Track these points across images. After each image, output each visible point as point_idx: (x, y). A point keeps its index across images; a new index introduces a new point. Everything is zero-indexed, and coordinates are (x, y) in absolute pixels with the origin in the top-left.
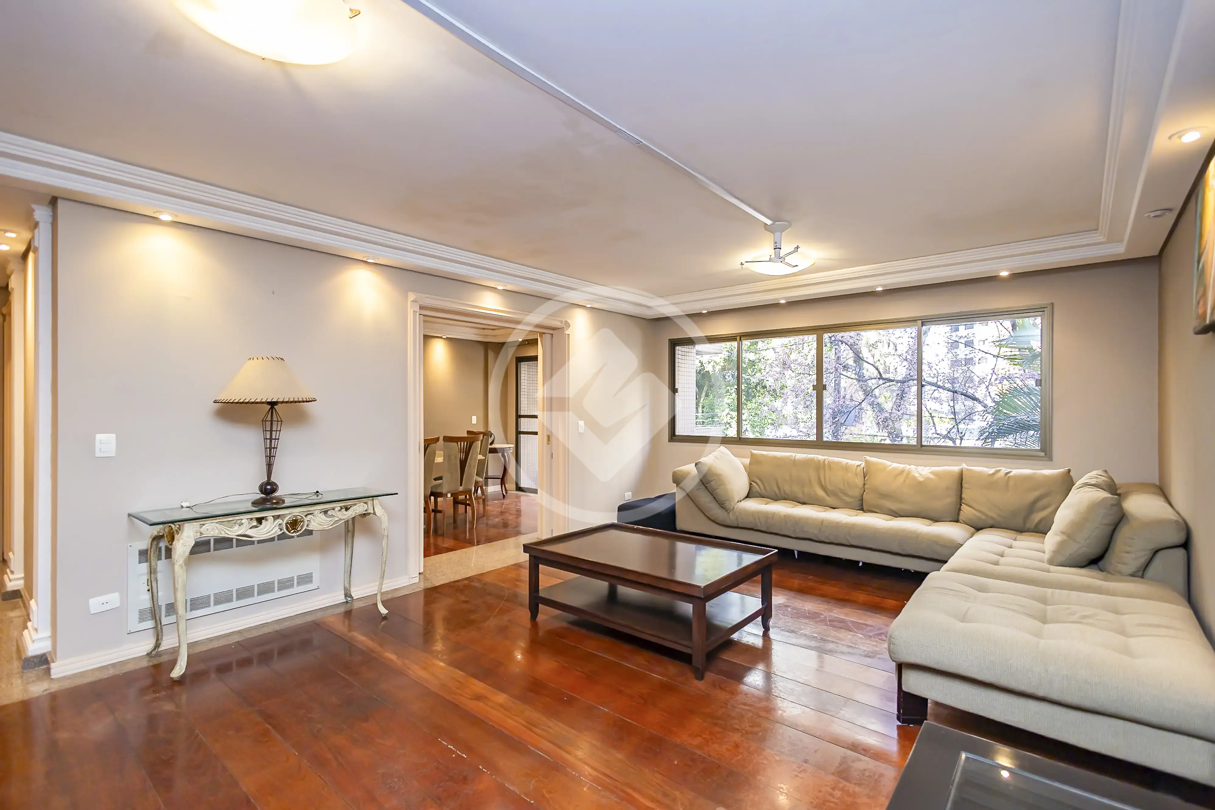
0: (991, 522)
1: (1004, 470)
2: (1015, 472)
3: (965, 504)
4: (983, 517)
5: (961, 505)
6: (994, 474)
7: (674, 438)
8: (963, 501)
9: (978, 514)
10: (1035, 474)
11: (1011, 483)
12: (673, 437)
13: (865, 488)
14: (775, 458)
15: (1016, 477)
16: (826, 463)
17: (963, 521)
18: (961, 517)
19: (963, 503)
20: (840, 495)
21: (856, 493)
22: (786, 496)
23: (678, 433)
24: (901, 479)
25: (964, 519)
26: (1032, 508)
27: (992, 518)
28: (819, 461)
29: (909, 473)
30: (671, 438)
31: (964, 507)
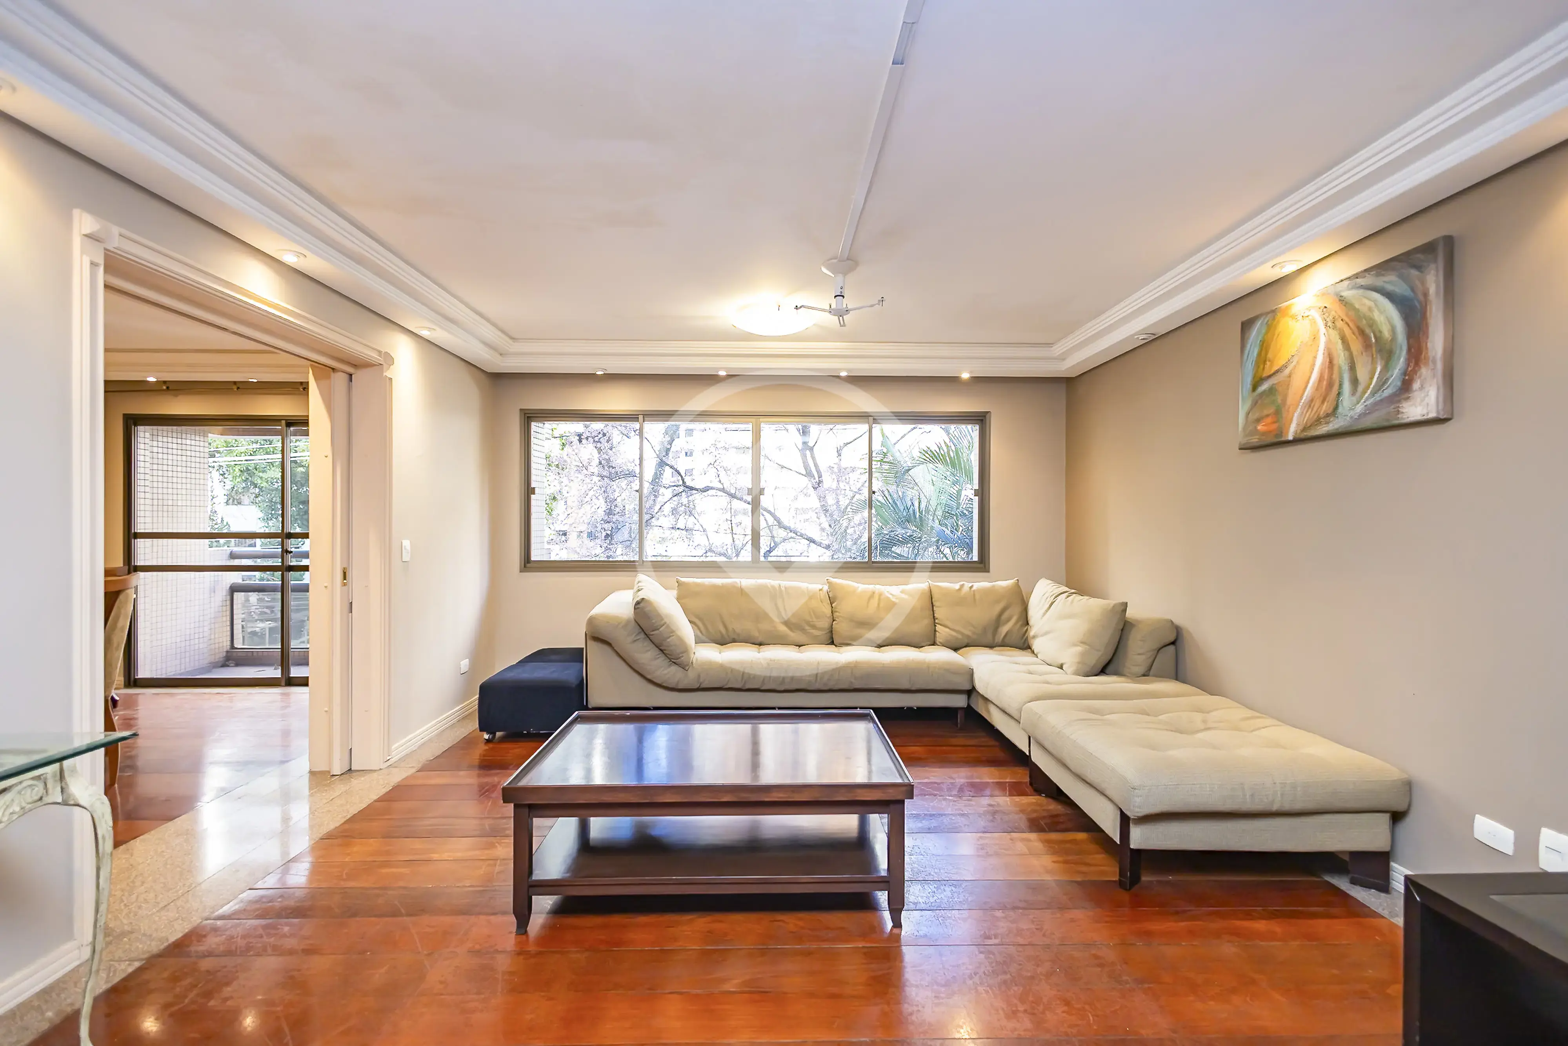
0: (966, 641)
1: (967, 585)
2: (976, 586)
3: (941, 625)
4: (960, 636)
5: (936, 626)
6: (960, 590)
7: (528, 565)
8: (936, 621)
9: (954, 633)
10: (994, 586)
11: (977, 597)
12: (527, 563)
13: (834, 616)
14: (715, 587)
15: (979, 590)
16: (783, 589)
17: (940, 642)
18: (939, 639)
19: (937, 623)
20: (807, 628)
21: (825, 624)
22: (736, 637)
23: (533, 558)
24: (874, 603)
25: (941, 641)
26: (998, 622)
27: (968, 636)
28: (773, 587)
29: (880, 595)
30: (525, 566)
31: (938, 627)
